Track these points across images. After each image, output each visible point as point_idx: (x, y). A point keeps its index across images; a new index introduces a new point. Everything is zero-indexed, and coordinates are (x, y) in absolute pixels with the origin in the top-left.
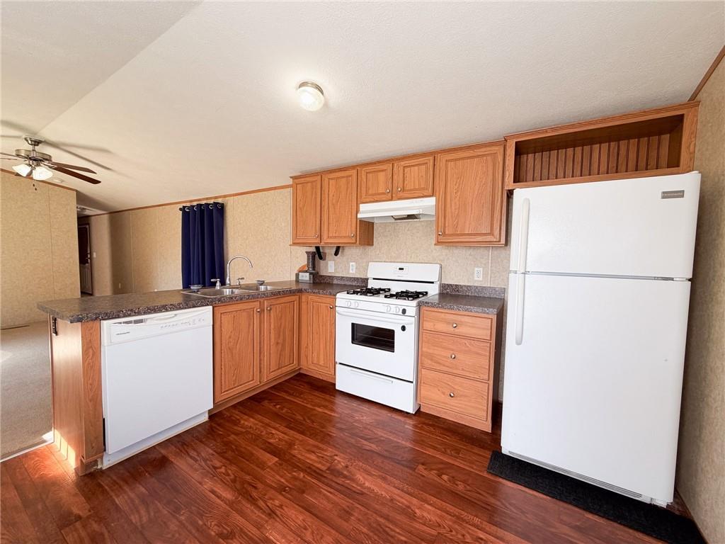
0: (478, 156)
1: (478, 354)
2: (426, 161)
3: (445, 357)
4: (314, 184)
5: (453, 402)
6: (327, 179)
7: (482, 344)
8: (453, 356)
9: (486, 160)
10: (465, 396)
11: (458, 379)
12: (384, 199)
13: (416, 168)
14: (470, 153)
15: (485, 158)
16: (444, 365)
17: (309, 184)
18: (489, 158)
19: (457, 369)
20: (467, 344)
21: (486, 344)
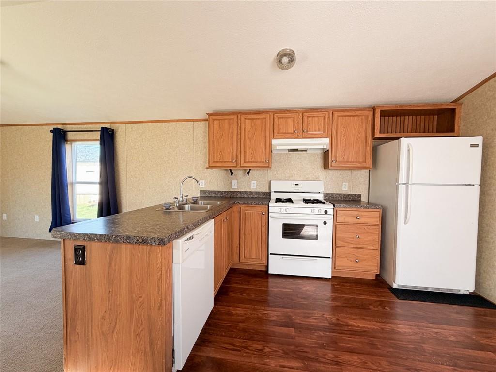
0: (357, 116)
1: (372, 233)
2: (324, 115)
3: (351, 238)
4: (231, 121)
5: (357, 265)
6: (243, 119)
7: (375, 227)
8: (358, 237)
9: (362, 118)
10: (365, 260)
11: (360, 250)
12: (293, 137)
13: (317, 118)
14: (353, 113)
15: (361, 117)
16: (352, 243)
17: (226, 121)
18: (363, 117)
19: (359, 244)
20: (366, 228)
21: (377, 227)
